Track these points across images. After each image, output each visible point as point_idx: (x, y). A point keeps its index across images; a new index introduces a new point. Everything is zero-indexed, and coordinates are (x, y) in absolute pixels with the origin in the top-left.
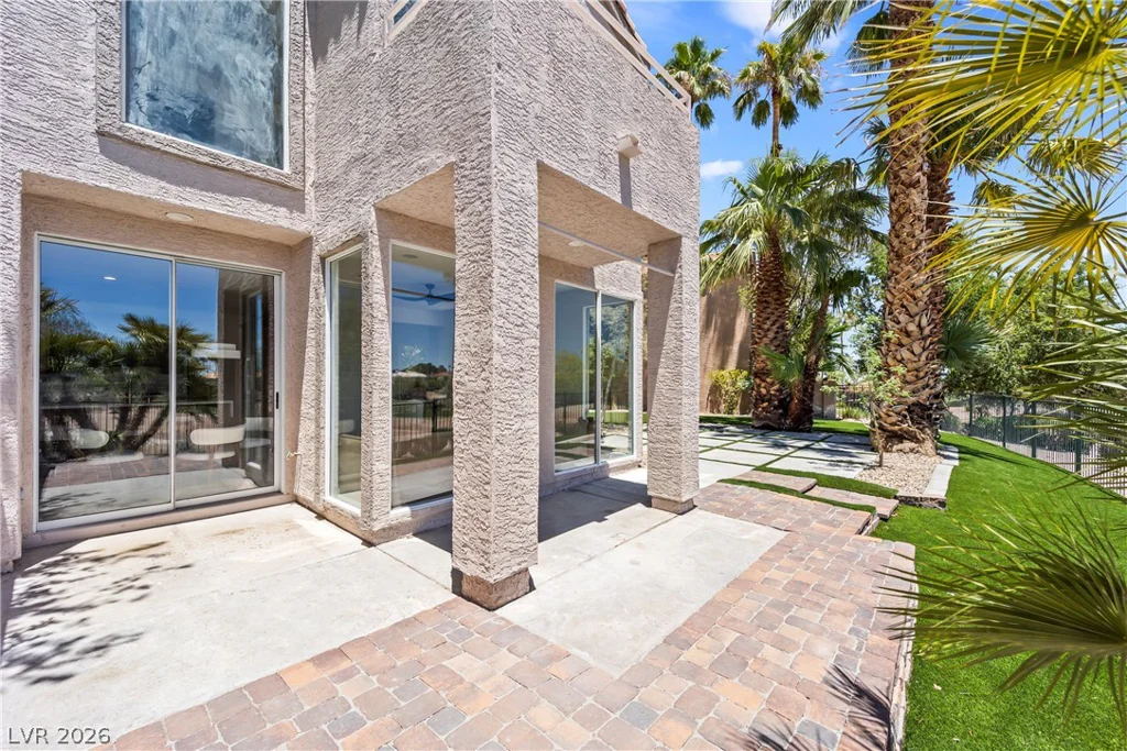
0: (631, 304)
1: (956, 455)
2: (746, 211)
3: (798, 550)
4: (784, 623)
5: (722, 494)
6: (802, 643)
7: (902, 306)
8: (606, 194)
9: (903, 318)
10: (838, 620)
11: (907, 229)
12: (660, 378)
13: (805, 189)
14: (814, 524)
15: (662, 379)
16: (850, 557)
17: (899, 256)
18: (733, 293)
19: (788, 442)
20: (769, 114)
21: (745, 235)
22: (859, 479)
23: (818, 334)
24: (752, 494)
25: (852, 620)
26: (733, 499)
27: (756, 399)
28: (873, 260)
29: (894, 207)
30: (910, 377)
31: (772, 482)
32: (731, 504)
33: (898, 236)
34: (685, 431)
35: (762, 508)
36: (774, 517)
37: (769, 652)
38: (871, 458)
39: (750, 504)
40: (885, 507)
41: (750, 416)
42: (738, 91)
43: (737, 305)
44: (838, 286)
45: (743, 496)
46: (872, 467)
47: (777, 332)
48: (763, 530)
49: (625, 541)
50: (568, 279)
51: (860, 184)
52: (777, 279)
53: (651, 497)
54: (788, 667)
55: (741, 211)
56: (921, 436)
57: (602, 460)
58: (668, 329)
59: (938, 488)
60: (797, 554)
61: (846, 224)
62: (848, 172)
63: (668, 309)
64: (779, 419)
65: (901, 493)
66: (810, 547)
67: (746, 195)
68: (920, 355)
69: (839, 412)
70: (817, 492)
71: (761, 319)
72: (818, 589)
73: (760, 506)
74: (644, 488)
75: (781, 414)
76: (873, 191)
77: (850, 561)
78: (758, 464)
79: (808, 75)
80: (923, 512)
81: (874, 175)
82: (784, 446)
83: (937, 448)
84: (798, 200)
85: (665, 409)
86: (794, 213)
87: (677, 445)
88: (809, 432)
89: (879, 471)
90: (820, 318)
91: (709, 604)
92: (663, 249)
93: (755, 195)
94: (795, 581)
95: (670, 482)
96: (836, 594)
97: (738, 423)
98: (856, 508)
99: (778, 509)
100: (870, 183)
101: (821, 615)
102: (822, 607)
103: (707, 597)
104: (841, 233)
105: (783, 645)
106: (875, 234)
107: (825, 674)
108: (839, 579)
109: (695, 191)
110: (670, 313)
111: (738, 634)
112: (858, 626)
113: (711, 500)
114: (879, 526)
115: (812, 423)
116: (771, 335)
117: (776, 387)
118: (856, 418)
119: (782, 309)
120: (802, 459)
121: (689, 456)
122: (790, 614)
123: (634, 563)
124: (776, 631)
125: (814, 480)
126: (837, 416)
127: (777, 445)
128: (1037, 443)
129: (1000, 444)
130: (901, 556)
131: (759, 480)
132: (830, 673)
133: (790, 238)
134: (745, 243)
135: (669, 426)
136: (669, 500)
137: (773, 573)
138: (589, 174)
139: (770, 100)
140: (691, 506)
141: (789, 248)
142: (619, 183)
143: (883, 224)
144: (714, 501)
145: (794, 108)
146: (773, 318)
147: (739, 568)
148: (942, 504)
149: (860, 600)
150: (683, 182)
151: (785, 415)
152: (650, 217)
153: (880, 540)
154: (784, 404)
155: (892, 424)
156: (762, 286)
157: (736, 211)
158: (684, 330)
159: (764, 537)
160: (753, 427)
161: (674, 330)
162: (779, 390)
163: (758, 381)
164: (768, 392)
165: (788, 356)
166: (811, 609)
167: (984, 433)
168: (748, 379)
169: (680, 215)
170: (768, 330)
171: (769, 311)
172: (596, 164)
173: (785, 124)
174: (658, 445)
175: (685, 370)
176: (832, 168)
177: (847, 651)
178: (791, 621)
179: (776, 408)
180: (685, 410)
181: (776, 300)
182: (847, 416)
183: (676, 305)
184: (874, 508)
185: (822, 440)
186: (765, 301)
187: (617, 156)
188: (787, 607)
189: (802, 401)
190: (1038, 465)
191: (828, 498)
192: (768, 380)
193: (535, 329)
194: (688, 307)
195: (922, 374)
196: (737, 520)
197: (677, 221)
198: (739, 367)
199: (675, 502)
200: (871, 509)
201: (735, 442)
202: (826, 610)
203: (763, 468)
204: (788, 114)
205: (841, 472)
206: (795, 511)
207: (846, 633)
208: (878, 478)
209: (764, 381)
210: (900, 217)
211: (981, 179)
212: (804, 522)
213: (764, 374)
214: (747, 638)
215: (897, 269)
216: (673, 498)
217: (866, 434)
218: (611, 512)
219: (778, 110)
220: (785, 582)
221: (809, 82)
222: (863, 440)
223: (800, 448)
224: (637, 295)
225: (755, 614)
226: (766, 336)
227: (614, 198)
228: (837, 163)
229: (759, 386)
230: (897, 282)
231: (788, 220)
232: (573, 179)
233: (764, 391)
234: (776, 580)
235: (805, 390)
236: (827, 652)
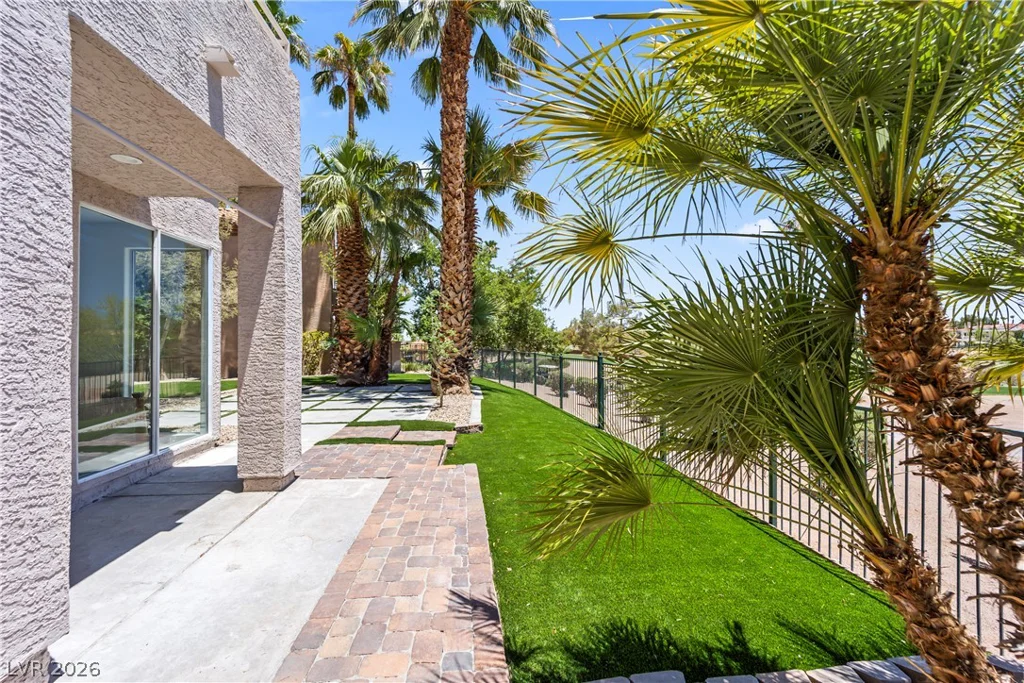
0: (205, 253)
1: (480, 392)
2: (331, 182)
3: (402, 492)
4: (406, 568)
5: (322, 457)
6: (425, 580)
7: (451, 285)
8: (187, 104)
9: (451, 294)
10: (445, 545)
11: (453, 229)
12: (255, 340)
13: (381, 177)
14: (408, 465)
15: (258, 342)
16: (439, 487)
17: (449, 248)
18: (313, 258)
19: (371, 396)
20: (345, 101)
21: (331, 203)
22: (430, 419)
23: (392, 301)
24: (352, 450)
25: (454, 541)
26: (335, 460)
27: (341, 359)
28: (423, 247)
29: (445, 210)
30: (456, 339)
31: (366, 435)
32: (335, 465)
33: (448, 233)
34: (287, 398)
35: (364, 461)
36: (375, 468)
37: (402, 603)
38: (433, 401)
39: (351, 461)
40: (450, 437)
41: (331, 375)
42: (316, 67)
43: (318, 269)
44: (405, 265)
45: (343, 455)
46: (436, 408)
47: (359, 298)
48: (369, 483)
49: (213, 544)
50: (106, 206)
51: (422, 186)
52: (358, 251)
53: (242, 480)
54: (420, 611)
55: (327, 180)
56: (463, 381)
57: (161, 447)
58: (266, 287)
59: (476, 418)
60: (402, 497)
61: (412, 215)
62: (413, 174)
63: (267, 264)
64: (361, 376)
65: (457, 425)
66: (410, 487)
67: (330, 167)
68: (461, 322)
69: (403, 366)
70: (401, 437)
71: (345, 285)
72: (425, 523)
73: (360, 460)
74: (234, 470)
75: (363, 372)
76: (429, 193)
77: (441, 490)
78: (350, 420)
79: (378, 82)
80: (471, 436)
81: (431, 181)
82: (369, 400)
83: (471, 388)
84: (375, 185)
85: (263, 376)
86: (373, 194)
87: (277, 415)
88: (385, 385)
89: (441, 410)
90: (391, 289)
91: (334, 580)
92: (260, 194)
93: (337, 169)
94: (407, 524)
95: (269, 457)
96: (439, 523)
97: (323, 382)
98: (433, 443)
99: (377, 459)
100: (427, 187)
101: (432, 546)
102: (432, 538)
103: (330, 573)
104: (407, 221)
105: (410, 590)
106: (431, 229)
107: (447, 602)
108: (437, 509)
109: (296, 144)
110: (269, 268)
111: (370, 600)
112: (459, 545)
113: (313, 466)
114: (448, 454)
115: (387, 377)
116: (354, 300)
117: (359, 347)
118: (415, 370)
119: (363, 278)
120: (385, 410)
121: (291, 424)
122: (410, 556)
123: (230, 569)
124: (402, 579)
125: (399, 427)
126: (402, 370)
127: (363, 400)
128: (514, 378)
129: (497, 381)
130: (468, 475)
131: (354, 436)
132: (451, 600)
133: (368, 216)
134: (330, 212)
135: (267, 394)
136: (267, 478)
137: (387, 523)
138: (163, 71)
139: (345, 87)
140: (293, 478)
141: (368, 225)
142: (206, 100)
143: (436, 221)
144: (316, 466)
145: (366, 105)
146: (356, 285)
147: (354, 529)
148: (481, 428)
149: (455, 521)
150: (284, 130)
151: (366, 371)
152: (248, 154)
153: (454, 466)
154: (365, 363)
155: (446, 373)
156: (346, 255)
157: (322, 178)
158: (287, 289)
159: (371, 489)
160: (338, 385)
161: (274, 288)
162: (361, 350)
163: (342, 342)
164: (352, 352)
165: (367, 318)
166: (424, 544)
167: (489, 374)
168: (329, 340)
169: (281, 164)
170: (352, 295)
171: (352, 278)
172: (176, 64)
173: (359, 116)
174: (252, 418)
175: (287, 332)
176: (401, 166)
177: (458, 569)
178: (413, 563)
179: (358, 366)
180: (287, 376)
181: (358, 269)
182: (408, 369)
183: (277, 261)
184: (444, 441)
185: (397, 391)
186: (349, 269)
187: (204, 66)
188: (404, 551)
189: (380, 359)
190: (518, 393)
191: (411, 440)
192: (352, 341)
193: (65, 268)
194: (290, 265)
195: (463, 336)
196: (343, 480)
197: (278, 169)
198: (321, 328)
199: (276, 478)
200: (442, 442)
201: (324, 401)
202: (435, 540)
203: (355, 424)
204: (361, 108)
205: (416, 416)
206: (391, 457)
207: (453, 555)
208: (441, 417)
209: (348, 342)
210: (449, 219)
211: (490, 204)
212: (400, 466)
213: (348, 336)
214: (378, 600)
215: (447, 257)
216: (272, 475)
217: (427, 382)
218: (185, 512)
219: (353, 100)
220: (399, 527)
221: (379, 88)
222: (426, 387)
223: (382, 400)
224: (214, 244)
225: (381, 570)
226: (349, 301)
227: (200, 116)
228: (407, 163)
229: (343, 347)
230: (448, 267)
231: (368, 201)
232: (138, 69)
233: (347, 351)
234: (389, 529)
235: (383, 349)
236: (444, 578)
